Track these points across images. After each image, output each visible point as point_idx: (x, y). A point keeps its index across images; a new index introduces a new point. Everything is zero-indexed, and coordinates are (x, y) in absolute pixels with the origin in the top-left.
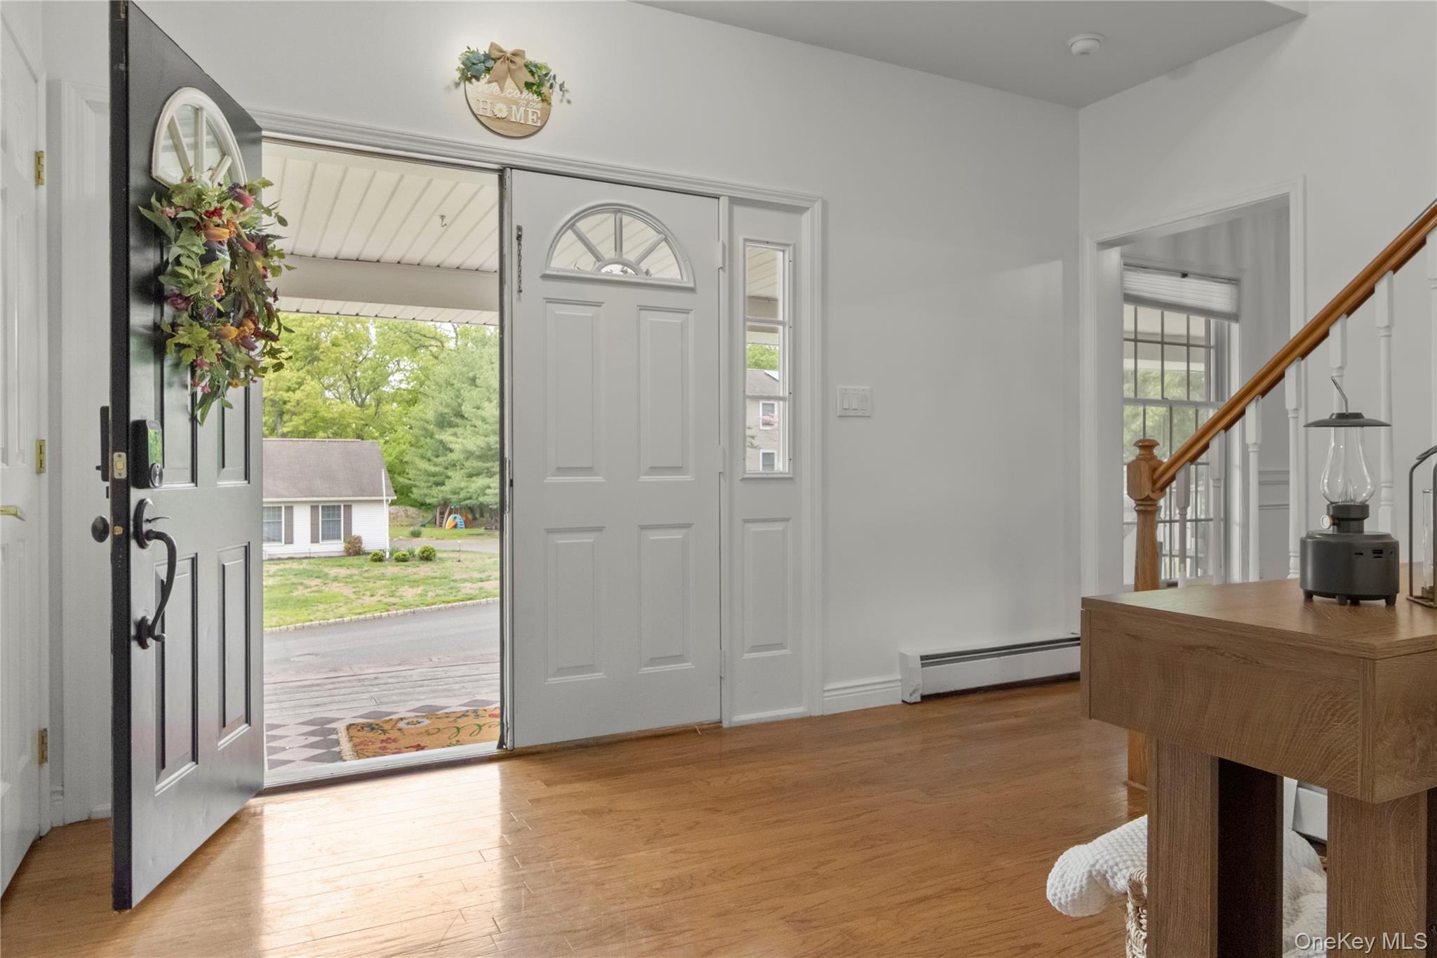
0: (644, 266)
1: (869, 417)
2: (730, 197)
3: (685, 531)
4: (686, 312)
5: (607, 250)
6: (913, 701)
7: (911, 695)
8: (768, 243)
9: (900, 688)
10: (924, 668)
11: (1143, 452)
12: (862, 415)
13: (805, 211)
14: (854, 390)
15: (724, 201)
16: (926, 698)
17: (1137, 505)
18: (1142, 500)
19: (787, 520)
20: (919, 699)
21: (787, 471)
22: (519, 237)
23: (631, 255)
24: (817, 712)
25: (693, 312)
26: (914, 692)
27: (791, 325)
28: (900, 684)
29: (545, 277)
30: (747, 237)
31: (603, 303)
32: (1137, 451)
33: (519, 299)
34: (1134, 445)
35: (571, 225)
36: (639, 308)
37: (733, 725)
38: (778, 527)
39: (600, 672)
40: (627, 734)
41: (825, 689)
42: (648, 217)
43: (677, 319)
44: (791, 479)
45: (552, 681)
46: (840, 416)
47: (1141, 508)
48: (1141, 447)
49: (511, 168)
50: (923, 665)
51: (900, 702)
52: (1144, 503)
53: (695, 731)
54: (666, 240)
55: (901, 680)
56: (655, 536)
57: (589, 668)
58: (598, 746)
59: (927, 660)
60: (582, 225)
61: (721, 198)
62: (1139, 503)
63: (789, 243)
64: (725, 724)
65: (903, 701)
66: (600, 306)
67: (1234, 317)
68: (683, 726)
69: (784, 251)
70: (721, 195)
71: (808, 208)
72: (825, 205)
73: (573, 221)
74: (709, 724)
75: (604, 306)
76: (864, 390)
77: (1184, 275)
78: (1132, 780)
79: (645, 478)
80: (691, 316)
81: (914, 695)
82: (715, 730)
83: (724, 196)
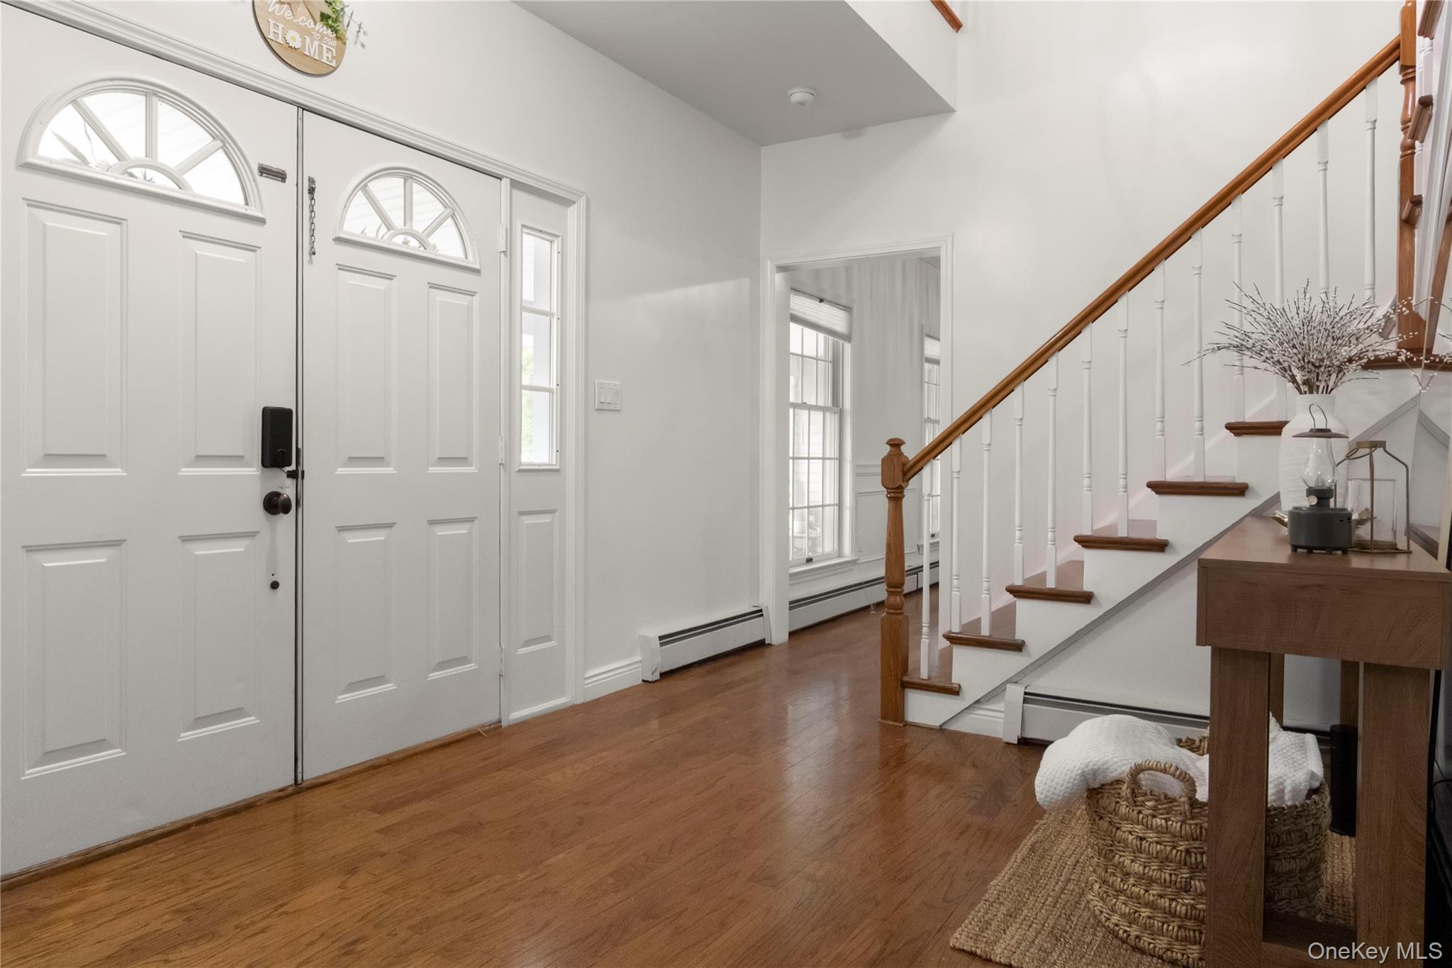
0: (432, 240)
1: (619, 411)
2: (511, 180)
3: (468, 525)
4: (472, 294)
5: (397, 219)
6: (654, 680)
7: (653, 674)
8: (541, 231)
9: (640, 669)
10: (663, 647)
11: (893, 449)
12: (614, 409)
13: (571, 205)
14: (609, 384)
15: (506, 182)
16: (664, 675)
17: (888, 493)
18: (896, 488)
19: (553, 512)
20: (658, 678)
21: (555, 463)
22: (312, 191)
23: (419, 226)
24: (579, 700)
25: (478, 295)
26: (655, 671)
27: (559, 317)
28: (640, 665)
29: (339, 240)
30: (524, 223)
31: (395, 276)
32: (888, 448)
33: (311, 262)
34: (887, 443)
35: (363, 186)
36: (429, 285)
37: (511, 723)
38: (546, 519)
39: (389, 683)
40: (417, 746)
41: (586, 676)
42: (439, 188)
43: (462, 300)
44: (558, 471)
45: (343, 698)
46: (597, 410)
47: (892, 495)
48: (891, 445)
49: (303, 109)
50: (662, 645)
51: (640, 682)
52: (896, 491)
53: (479, 733)
54: (453, 216)
55: (641, 662)
56: (442, 531)
57: (379, 680)
58: (389, 764)
59: (666, 639)
60: (374, 186)
61: (504, 180)
62: (889, 490)
63: (557, 233)
64: (504, 724)
65: (643, 681)
66: (392, 279)
67: (848, 338)
68: (468, 731)
69: (551, 242)
70: (504, 177)
71: (575, 203)
72: (588, 200)
73: (366, 182)
74: (490, 725)
75: (395, 279)
76: (616, 385)
77: (821, 301)
78: (885, 719)
79: (432, 470)
80: (476, 298)
81: (655, 675)
82: (496, 730)
83: (506, 177)
